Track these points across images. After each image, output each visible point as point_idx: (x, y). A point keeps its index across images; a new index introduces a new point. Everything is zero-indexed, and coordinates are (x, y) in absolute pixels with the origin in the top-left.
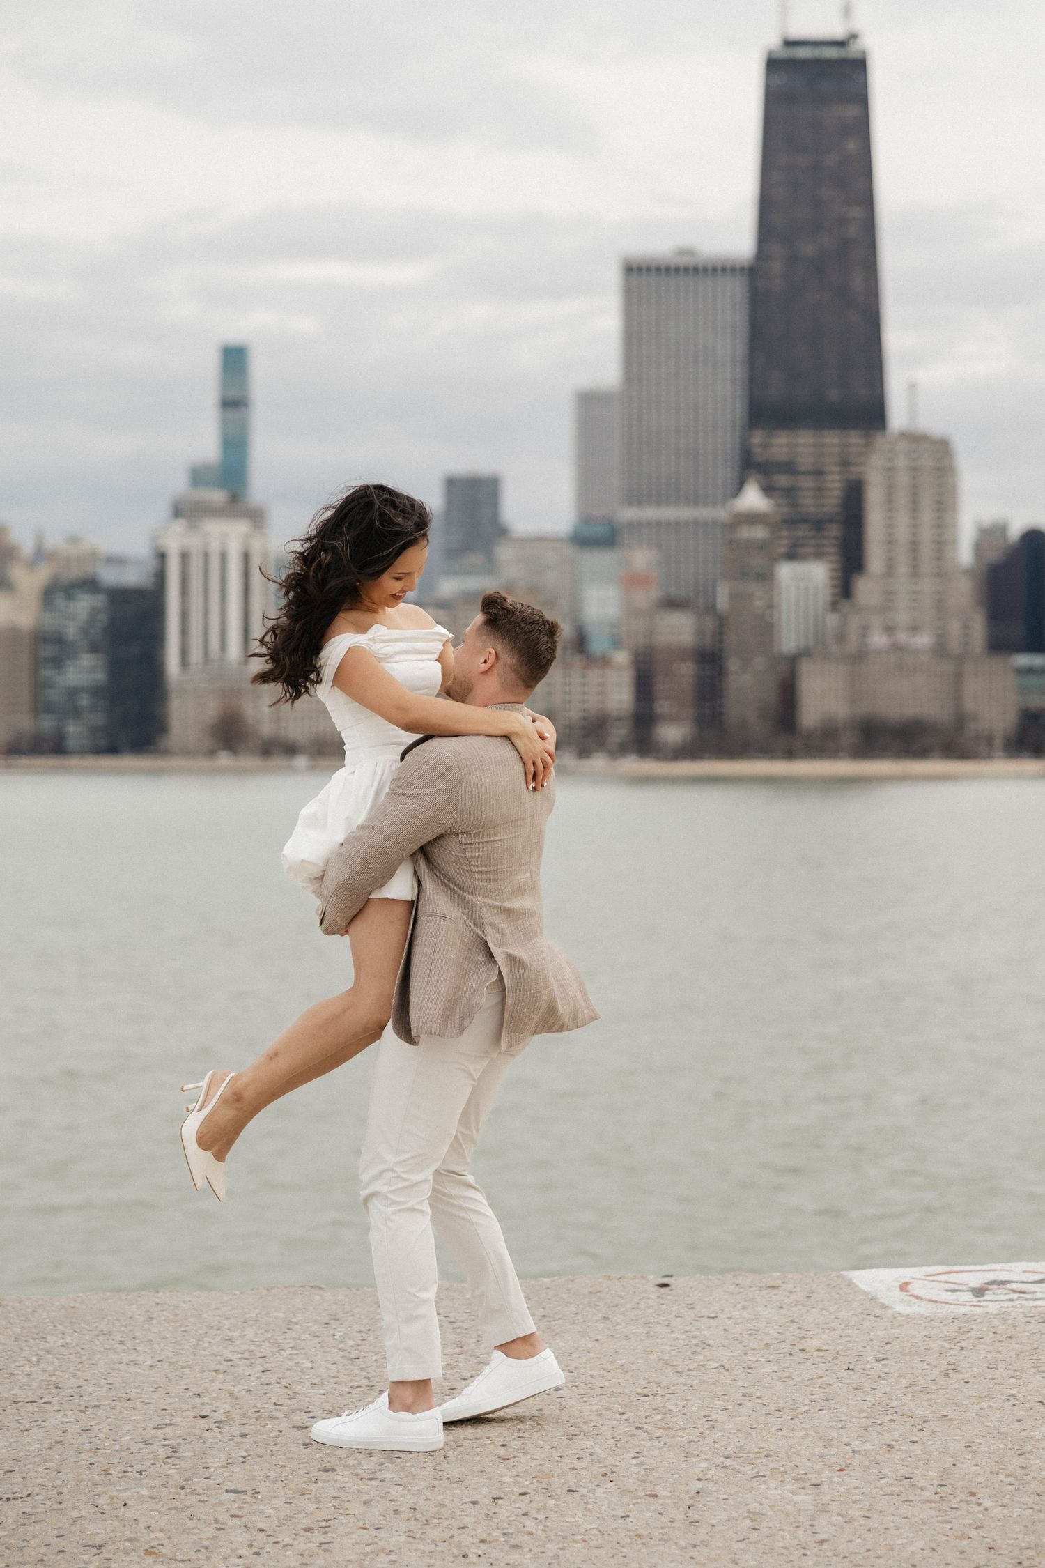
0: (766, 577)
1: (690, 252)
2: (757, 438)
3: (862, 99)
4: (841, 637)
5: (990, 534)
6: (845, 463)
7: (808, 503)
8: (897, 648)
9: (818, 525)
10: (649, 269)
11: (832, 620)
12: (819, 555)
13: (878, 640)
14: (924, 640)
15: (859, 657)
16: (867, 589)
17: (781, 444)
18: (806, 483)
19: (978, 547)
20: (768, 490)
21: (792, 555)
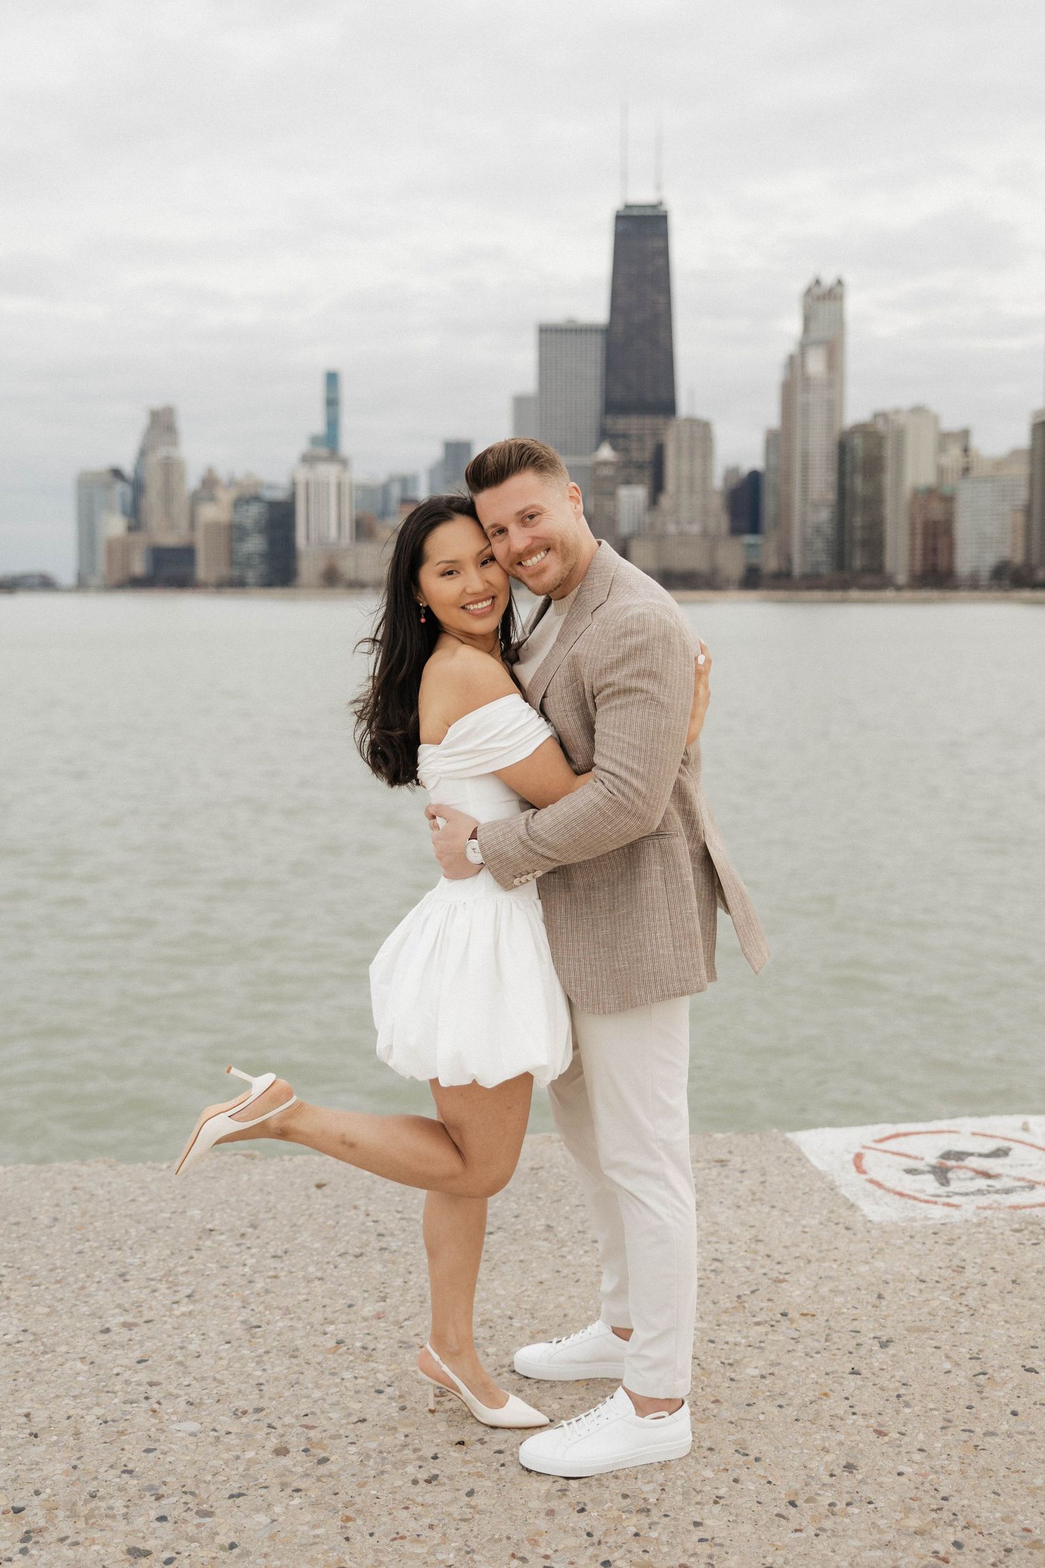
0: (612, 495)
1: (571, 321)
2: (609, 421)
3: (664, 235)
4: (652, 525)
5: (731, 472)
6: (656, 433)
7: (636, 455)
8: (682, 534)
9: (640, 466)
10: (551, 330)
11: (647, 519)
12: (640, 482)
13: (672, 528)
14: (695, 529)
15: (661, 538)
16: (666, 501)
17: (622, 424)
18: (634, 445)
19: (726, 479)
20: (615, 448)
21: (628, 482)
